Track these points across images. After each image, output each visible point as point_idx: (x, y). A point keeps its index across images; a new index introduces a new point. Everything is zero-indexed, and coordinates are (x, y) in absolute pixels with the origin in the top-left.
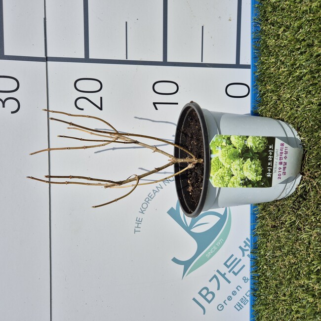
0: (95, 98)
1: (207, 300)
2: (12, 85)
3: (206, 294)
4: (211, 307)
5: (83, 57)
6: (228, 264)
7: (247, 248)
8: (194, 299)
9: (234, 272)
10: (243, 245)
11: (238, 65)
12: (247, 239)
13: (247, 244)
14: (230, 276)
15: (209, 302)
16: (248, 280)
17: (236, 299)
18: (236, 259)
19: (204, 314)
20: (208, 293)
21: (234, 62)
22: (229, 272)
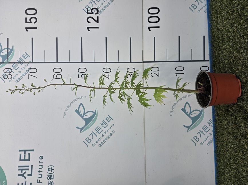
0: (157, 73)
1: (196, 140)
2: (133, 70)
3: (196, 139)
4: (198, 143)
5: (154, 61)
6: (204, 128)
7: (211, 123)
8: (192, 140)
9: (206, 131)
10: (209, 122)
11: (204, 61)
12: (210, 120)
13: (210, 122)
14: (204, 133)
15: (197, 141)
16: (211, 134)
17: (207, 141)
18: (207, 127)
19: (196, 145)
20: (197, 138)
21: (203, 60)
22: (204, 131)
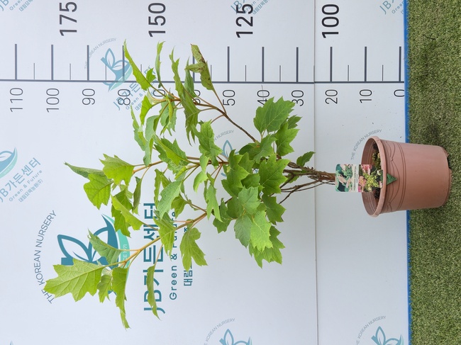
0: (334, 98)
2: (301, 94)
5: (330, 81)
11: (400, 82)
21: (398, 80)
